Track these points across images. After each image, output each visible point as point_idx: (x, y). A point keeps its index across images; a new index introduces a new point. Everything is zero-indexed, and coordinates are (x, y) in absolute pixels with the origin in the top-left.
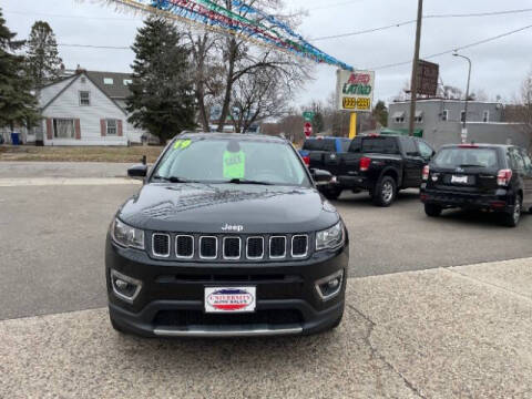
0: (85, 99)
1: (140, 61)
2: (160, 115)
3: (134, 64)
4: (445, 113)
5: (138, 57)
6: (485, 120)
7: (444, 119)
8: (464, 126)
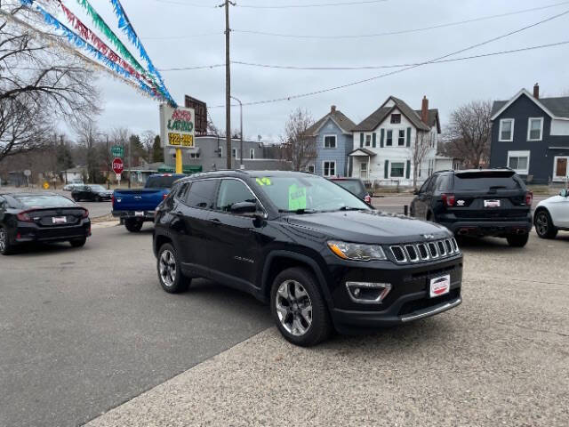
4: (220, 150)
6: (252, 157)
7: (220, 155)
8: (242, 162)
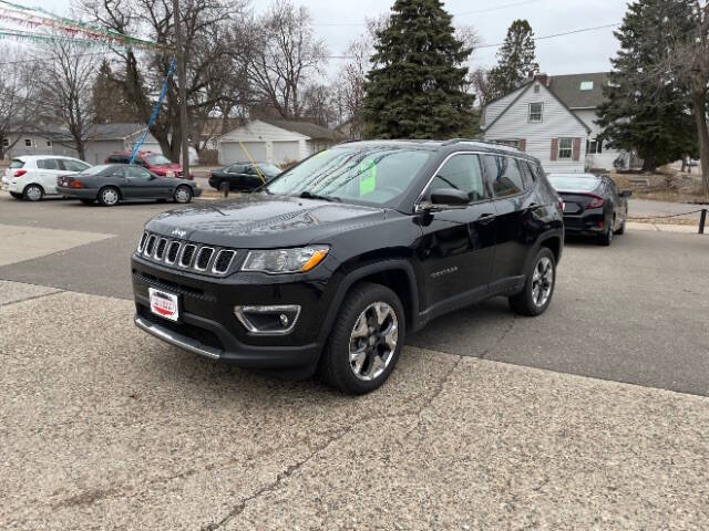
0: (536, 112)
1: (626, 51)
2: (643, 127)
3: (616, 57)
5: (624, 46)
